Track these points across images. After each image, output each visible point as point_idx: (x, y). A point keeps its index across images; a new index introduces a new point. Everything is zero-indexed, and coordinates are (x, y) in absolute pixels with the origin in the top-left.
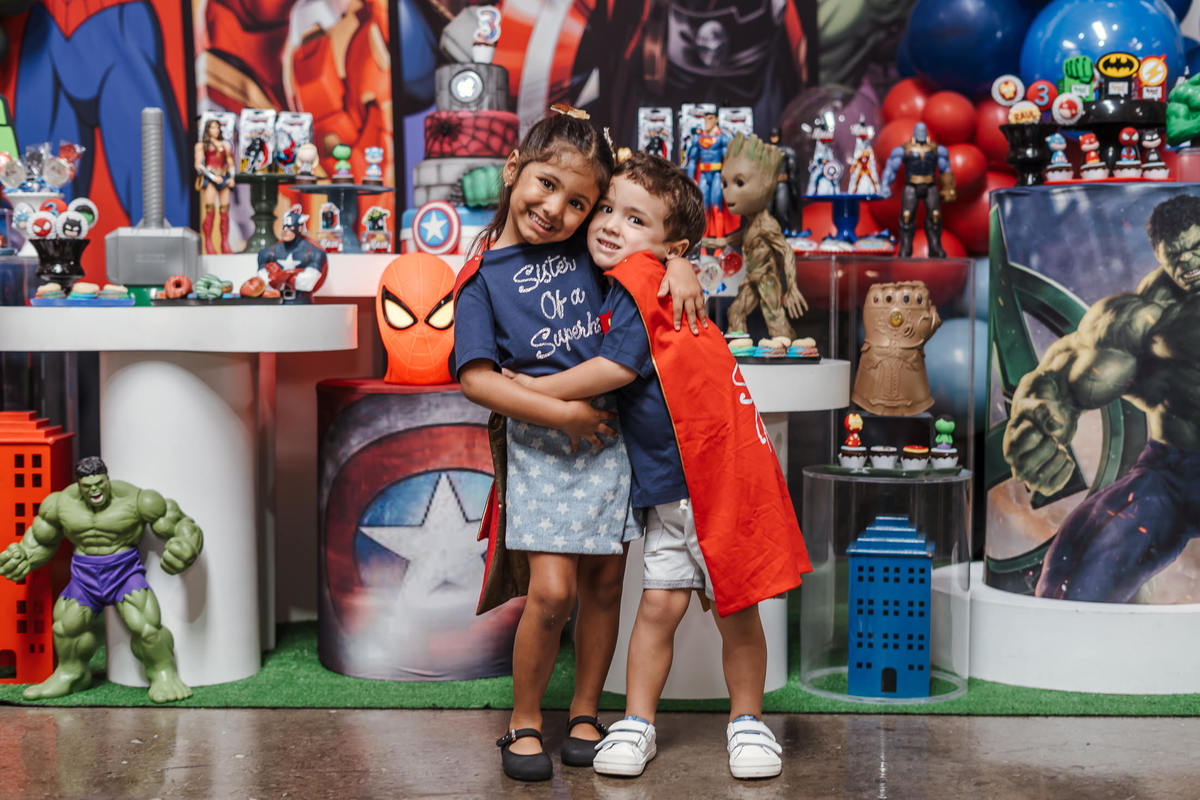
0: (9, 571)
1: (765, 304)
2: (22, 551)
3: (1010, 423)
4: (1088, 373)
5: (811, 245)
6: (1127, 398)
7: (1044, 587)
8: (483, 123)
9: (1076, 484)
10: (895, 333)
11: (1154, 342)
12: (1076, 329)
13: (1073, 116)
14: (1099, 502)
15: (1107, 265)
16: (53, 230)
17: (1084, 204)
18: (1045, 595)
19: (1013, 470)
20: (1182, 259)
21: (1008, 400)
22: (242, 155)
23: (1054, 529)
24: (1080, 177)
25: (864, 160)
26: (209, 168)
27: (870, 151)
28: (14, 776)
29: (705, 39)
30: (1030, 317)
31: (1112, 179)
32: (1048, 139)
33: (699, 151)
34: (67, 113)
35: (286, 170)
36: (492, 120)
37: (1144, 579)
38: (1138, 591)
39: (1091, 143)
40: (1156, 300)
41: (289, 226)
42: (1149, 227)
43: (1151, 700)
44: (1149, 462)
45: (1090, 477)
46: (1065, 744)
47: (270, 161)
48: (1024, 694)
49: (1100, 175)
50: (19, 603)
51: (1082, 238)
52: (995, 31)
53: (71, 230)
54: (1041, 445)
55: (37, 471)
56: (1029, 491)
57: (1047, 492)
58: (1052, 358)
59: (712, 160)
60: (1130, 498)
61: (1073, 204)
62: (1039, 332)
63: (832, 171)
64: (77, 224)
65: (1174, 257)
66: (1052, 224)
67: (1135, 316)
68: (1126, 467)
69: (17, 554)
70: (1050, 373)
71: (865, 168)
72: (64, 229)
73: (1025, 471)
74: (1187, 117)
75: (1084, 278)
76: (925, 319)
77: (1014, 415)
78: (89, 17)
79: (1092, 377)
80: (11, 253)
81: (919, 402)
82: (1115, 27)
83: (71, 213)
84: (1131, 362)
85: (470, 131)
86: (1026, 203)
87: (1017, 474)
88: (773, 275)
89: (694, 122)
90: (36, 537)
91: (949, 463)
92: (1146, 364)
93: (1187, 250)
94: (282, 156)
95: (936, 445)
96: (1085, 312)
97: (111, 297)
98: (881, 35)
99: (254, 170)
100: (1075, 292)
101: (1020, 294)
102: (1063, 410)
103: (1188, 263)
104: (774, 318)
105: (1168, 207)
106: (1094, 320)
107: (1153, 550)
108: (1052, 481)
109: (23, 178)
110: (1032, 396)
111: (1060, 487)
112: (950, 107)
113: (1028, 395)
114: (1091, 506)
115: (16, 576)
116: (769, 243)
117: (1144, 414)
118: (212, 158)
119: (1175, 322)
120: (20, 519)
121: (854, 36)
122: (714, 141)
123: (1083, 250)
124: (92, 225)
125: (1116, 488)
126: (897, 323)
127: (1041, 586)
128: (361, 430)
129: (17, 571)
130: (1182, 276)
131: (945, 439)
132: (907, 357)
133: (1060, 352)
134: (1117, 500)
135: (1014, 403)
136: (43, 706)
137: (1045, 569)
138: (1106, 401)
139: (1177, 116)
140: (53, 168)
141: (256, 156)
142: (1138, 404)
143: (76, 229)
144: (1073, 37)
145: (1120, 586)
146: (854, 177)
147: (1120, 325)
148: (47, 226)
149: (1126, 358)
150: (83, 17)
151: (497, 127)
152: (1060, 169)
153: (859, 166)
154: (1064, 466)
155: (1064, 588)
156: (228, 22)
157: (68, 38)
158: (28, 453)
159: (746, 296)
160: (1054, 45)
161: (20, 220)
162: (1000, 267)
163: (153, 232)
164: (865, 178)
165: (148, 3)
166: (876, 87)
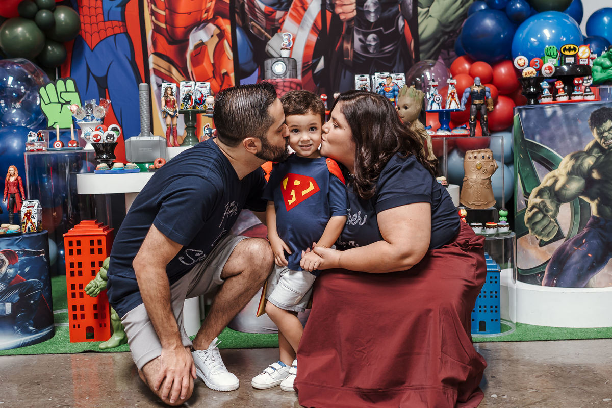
0: (91, 293)
2: (96, 283)
3: (527, 209)
4: (563, 187)
5: (432, 133)
6: (581, 197)
7: (546, 281)
8: (287, 84)
9: (559, 236)
10: (478, 172)
11: (593, 172)
12: (558, 168)
13: (551, 73)
14: (570, 243)
15: (571, 139)
16: (102, 139)
17: (560, 112)
18: (546, 285)
19: (530, 230)
20: (604, 135)
21: (526, 199)
22: (181, 102)
23: (550, 256)
24: (556, 100)
25: (453, 94)
26: (168, 108)
27: (455, 89)
28: (104, 390)
29: (370, 41)
30: (536, 163)
31: (570, 101)
32: (541, 84)
33: (384, 93)
34: (93, 83)
35: (201, 108)
36: (291, 82)
37: (591, 277)
38: (588, 283)
39: (560, 85)
40: (593, 154)
41: (207, 134)
42: (589, 121)
43: (598, 330)
44: (592, 225)
45: (565, 232)
46: (568, 354)
47: (193, 104)
48: (541, 330)
49: (565, 99)
50: (94, 305)
51: (559, 127)
52: (500, 35)
53: (110, 139)
54: (543, 219)
55: (100, 247)
56: (537, 239)
57: (546, 239)
58: (547, 181)
59: (390, 97)
60: (584, 241)
61: (555, 113)
62: (540, 169)
63: (438, 99)
64: (112, 136)
65: (601, 134)
66: (545, 121)
67: (584, 161)
68: (582, 228)
69: (94, 285)
70: (546, 187)
71: (453, 97)
72: (107, 139)
73: (535, 231)
74: (602, 72)
75: (560, 145)
76: (491, 165)
77: (530, 206)
78: (101, 41)
79: (565, 188)
80: (81, 149)
81: (490, 202)
82: (553, 31)
83: (110, 132)
84: (583, 181)
85: (282, 88)
86: (532, 112)
87: (532, 232)
89: (381, 81)
90: (101, 277)
91: (506, 229)
92: (589, 182)
93: (606, 131)
94: (198, 101)
95: (499, 222)
96: (561, 160)
97: (130, 169)
98: (446, 37)
99: (187, 108)
100: (556, 151)
101: (531, 153)
102: (552, 203)
103: (606, 137)
105: (597, 112)
106: (565, 164)
107: (594, 264)
108: (548, 235)
109: (84, 115)
110: (538, 197)
111: (552, 237)
113: (536, 197)
114: (566, 245)
115: (94, 295)
116: (420, 134)
117: (589, 204)
118: (169, 104)
119: (602, 163)
120: (93, 269)
121: (434, 38)
122: (391, 88)
123: (560, 132)
124: (118, 136)
125: (577, 237)
126: (479, 168)
127: (544, 281)
128: (243, 223)
129: (95, 293)
130: (604, 143)
131: (503, 219)
132: (484, 183)
133: (550, 178)
134: (578, 243)
135: (529, 201)
136: (109, 352)
137: (546, 274)
138: (571, 199)
139: (597, 72)
140: (98, 110)
141: (187, 102)
142: (586, 200)
143: (112, 138)
144: (535, 36)
145: (580, 280)
146: (449, 102)
147: (577, 165)
148: (99, 138)
149: (580, 180)
150: (98, 41)
151: (293, 86)
152: (547, 97)
153: (451, 97)
154: (554, 227)
155: (555, 281)
156: (162, 41)
157: (92, 51)
158: (96, 239)
160: (527, 40)
161: (87, 135)
162: (521, 141)
163: (146, 138)
164: (453, 102)
165: (126, 33)
166: (444, 59)
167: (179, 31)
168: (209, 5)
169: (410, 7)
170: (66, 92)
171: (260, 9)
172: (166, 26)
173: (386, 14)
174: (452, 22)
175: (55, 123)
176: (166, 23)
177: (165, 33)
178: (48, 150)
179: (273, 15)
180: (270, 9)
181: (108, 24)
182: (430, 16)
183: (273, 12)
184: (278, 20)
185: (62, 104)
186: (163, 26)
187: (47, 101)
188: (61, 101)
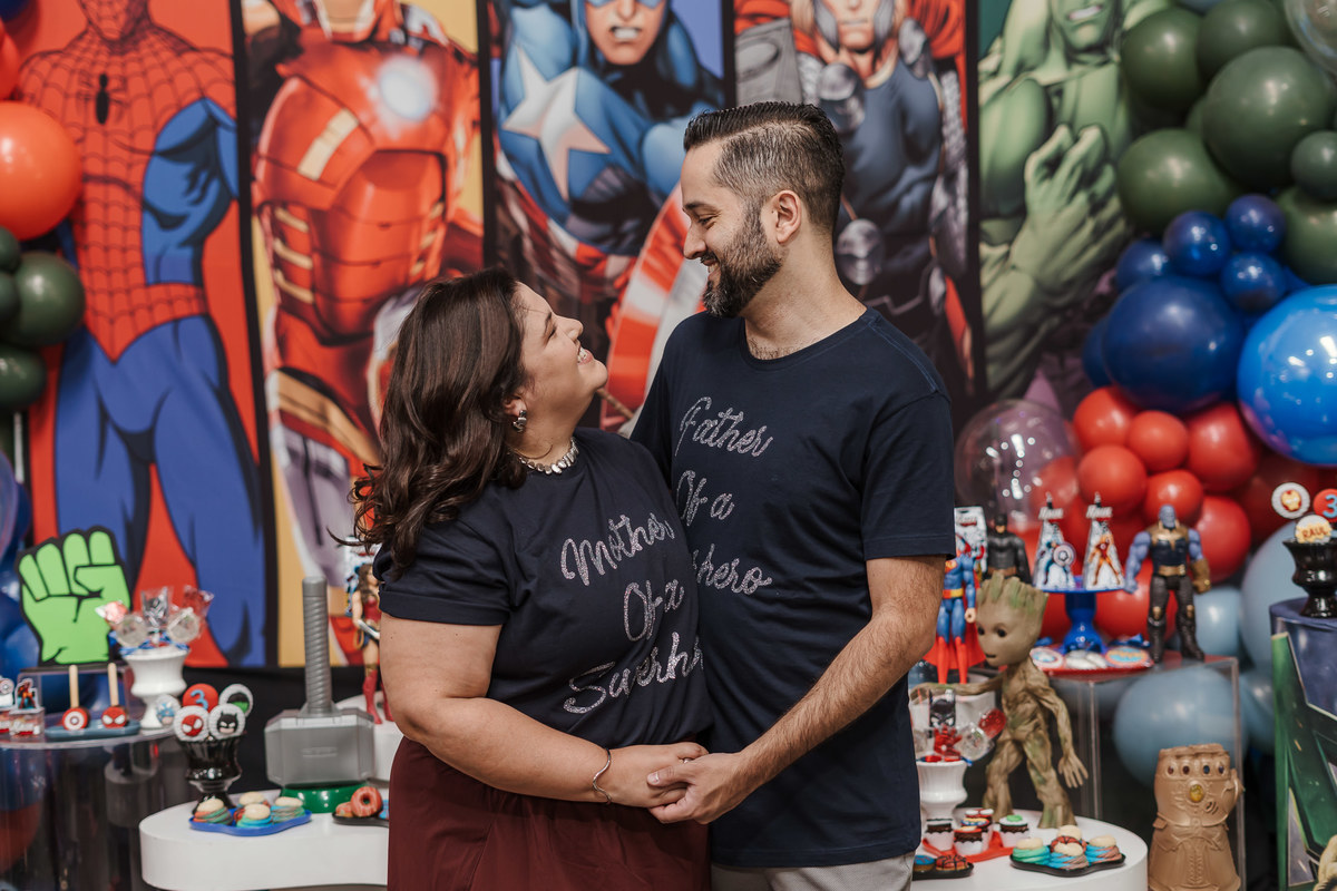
1: (1032, 765)
3: (1318, 886)
5: (1056, 660)
10: (1195, 809)
16: (205, 727)
25: (1103, 547)
26: (369, 622)
27: (1108, 535)
34: (116, 448)
52: (1206, 345)
53: (227, 727)
59: (952, 586)
63: (1063, 556)
64: (232, 718)
71: (1104, 556)
72: (219, 727)
76: (1228, 790)
77: (1323, 879)
78: (138, 337)
80: (137, 731)
81: (1227, 886)
83: (224, 707)
86: (1326, 641)
88: (1041, 732)
97: (284, 817)
98: (1056, 321)
101: (1324, 742)
104: (1044, 782)
109: (142, 633)
112: (1159, 431)
116: (1037, 699)
118: (371, 610)
121: (1025, 324)
124: (247, 714)
126: (1197, 798)
132: (1210, 837)
135: (1321, 865)
140: (179, 622)
143: (232, 725)
144: (1301, 355)
146: (1093, 567)
148: (198, 724)
150: (130, 335)
153: (1098, 554)
156: (302, 337)
157: (114, 362)
159: (1009, 755)
160: (1277, 361)
161: (164, 716)
162: (1295, 706)
163: (319, 722)
164: (1105, 569)
165: (207, 317)
166: (1051, 379)
167: (349, 311)
168: (427, 240)
169: (961, 244)
170: (91, 565)
171: (563, 252)
172: (315, 297)
173: (897, 263)
174: (1070, 283)
175: (60, 651)
176: (313, 289)
177: (311, 316)
178: (49, 739)
179: (600, 267)
180: (591, 251)
181: (157, 292)
182: (1014, 267)
183: (598, 261)
184: (612, 281)
185: (81, 598)
186: (305, 296)
187: (40, 593)
188: (78, 590)
